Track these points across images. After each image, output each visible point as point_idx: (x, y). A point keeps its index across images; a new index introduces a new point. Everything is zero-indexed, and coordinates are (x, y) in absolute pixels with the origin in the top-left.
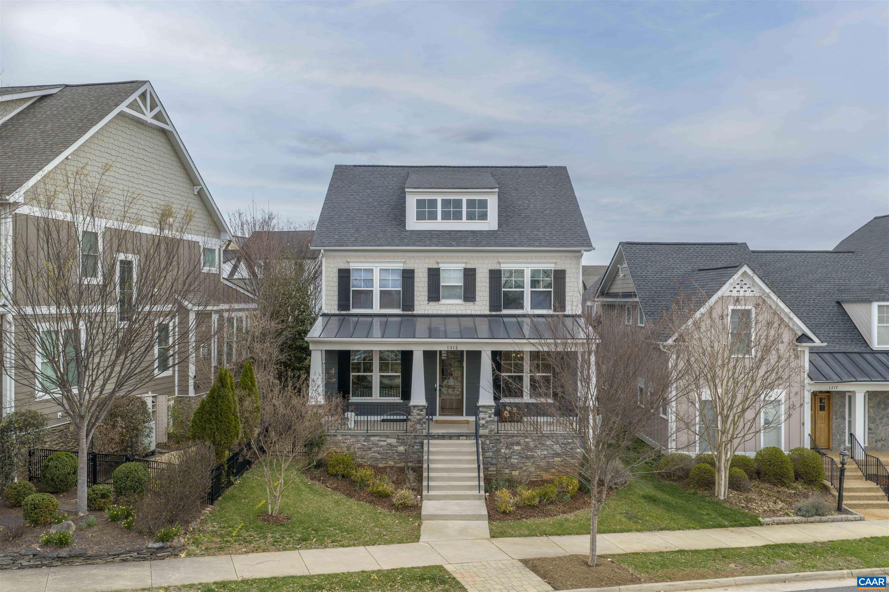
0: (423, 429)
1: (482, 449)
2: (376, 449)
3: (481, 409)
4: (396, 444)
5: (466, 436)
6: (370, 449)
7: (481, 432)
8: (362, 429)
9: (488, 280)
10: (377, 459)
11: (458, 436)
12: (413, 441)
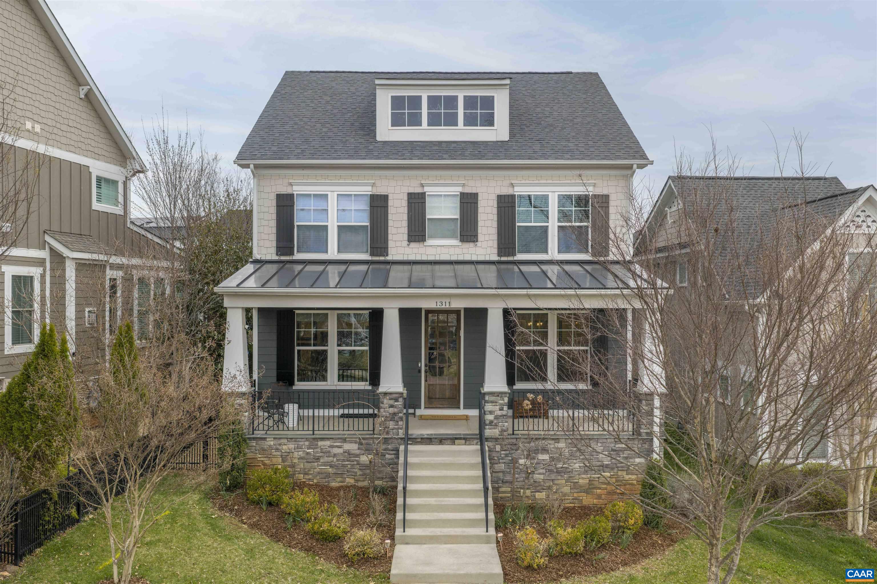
0: (398, 429)
1: (490, 459)
2: (326, 459)
3: (487, 398)
4: (358, 452)
5: (464, 439)
6: (318, 459)
7: (488, 432)
8: (306, 428)
9: (495, 211)
10: (328, 475)
11: (453, 439)
12: (384, 447)
